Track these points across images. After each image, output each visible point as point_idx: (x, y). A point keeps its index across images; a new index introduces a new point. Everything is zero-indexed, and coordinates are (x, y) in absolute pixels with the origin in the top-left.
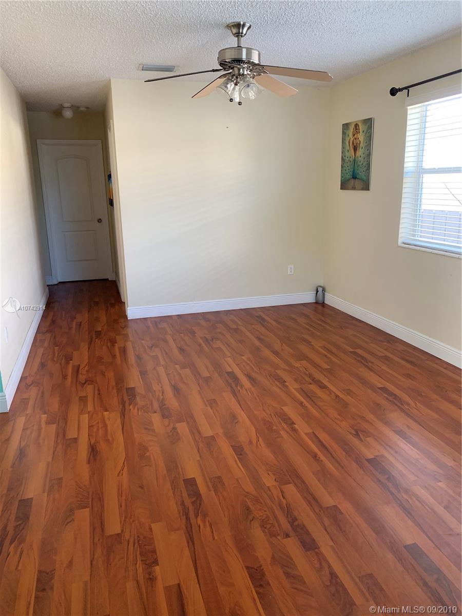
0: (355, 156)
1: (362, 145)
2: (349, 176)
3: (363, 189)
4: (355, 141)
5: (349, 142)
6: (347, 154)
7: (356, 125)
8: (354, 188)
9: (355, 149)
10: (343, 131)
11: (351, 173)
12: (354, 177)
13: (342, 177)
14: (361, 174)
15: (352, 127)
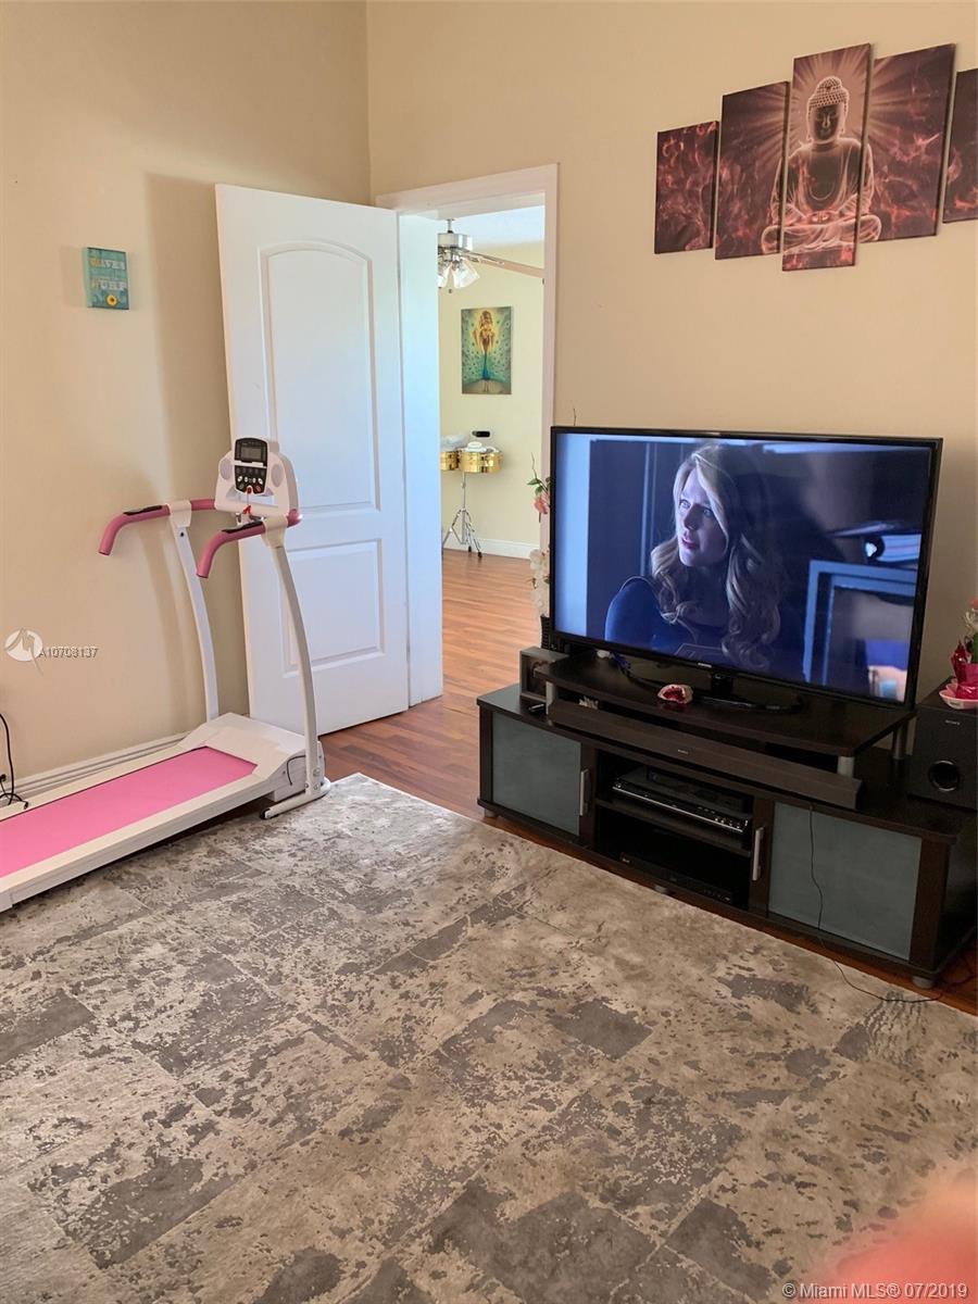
0: (486, 351)
1: (496, 338)
2: (477, 375)
3: (501, 393)
4: (484, 333)
5: (475, 333)
6: (471, 348)
7: (486, 315)
8: (486, 392)
9: (486, 342)
10: (463, 319)
11: (481, 373)
12: (486, 377)
13: (464, 377)
14: (498, 373)
15: (478, 316)
